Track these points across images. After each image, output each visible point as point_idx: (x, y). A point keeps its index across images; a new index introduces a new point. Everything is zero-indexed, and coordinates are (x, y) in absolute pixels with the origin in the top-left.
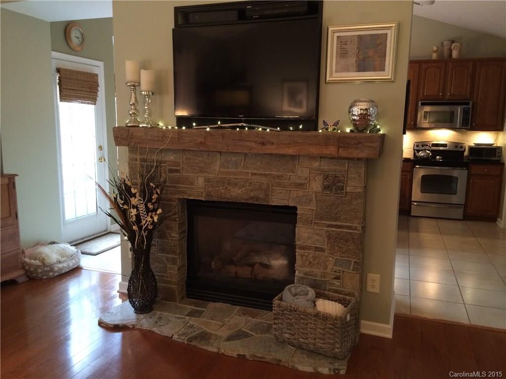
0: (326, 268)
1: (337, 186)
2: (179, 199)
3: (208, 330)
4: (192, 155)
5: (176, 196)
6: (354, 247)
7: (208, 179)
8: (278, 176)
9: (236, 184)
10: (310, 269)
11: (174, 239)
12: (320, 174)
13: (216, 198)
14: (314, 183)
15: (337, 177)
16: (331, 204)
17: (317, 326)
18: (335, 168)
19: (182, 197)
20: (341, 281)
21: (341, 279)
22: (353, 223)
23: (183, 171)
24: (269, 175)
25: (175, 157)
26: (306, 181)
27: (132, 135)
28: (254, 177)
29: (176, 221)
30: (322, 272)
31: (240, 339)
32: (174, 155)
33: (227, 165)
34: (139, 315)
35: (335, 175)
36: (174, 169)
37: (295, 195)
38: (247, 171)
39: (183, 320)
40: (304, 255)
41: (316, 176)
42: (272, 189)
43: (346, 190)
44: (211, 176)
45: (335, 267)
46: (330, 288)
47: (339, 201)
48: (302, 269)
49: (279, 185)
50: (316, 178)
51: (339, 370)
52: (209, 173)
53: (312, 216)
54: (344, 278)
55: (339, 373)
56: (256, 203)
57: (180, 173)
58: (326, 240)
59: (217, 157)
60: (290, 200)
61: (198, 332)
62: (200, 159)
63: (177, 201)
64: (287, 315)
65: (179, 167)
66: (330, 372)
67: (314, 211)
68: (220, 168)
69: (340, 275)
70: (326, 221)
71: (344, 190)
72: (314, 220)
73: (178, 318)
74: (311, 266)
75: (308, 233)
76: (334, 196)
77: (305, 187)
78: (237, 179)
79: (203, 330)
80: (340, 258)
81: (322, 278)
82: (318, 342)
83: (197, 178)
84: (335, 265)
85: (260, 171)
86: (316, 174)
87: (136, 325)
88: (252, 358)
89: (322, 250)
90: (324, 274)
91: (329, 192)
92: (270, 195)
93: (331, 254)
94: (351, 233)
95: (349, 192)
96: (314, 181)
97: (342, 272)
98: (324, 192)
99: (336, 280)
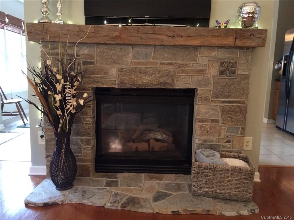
0: (220, 135)
1: (231, 70)
2: (93, 88)
3: (132, 195)
4: (106, 49)
5: (90, 86)
6: (241, 117)
7: (121, 69)
8: (183, 64)
9: (146, 73)
10: (207, 137)
11: (88, 122)
12: (217, 61)
13: (129, 85)
14: (212, 69)
15: (231, 63)
16: (225, 85)
17: (233, 178)
18: (229, 56)
19: (96, 86)
20: (231, 143)
21: (232, 142)
22: (241, 98)
23: (97, 63)
24: (175, 64)
25: (89, 51)
26: (206, 68)
27: (47, 29)
28: (162, 66)
29: (90, 107)
30: (217, 138)
31: (164, 199)
32: (88, 49)
33: (138, 57)
34: (63, 191)
35: (229, 61)
36: (88, 62)
37: (196, 79)
38: (156, 61)
39: (105, 190)
40: (203, 126)
41: (213, 63)
42: (177, 75)
43: (237, 73)
44: (124, 66)
45: (227, 134)
46: (223, 149)
47: (231, 82)
48: (201, 137)
49: (183, 72)
50: (214, 65)
51: (254, 210)
52: (121, 64)
53: (209, 95)
54: (233, 141)
55: (255, 212)
56: (164, 88)
57: (94, 65)
58: (220, 114)
59: (129, 50)
60: (192, 84)
61: (126, 198)
62: (113, 52)
63: (91, 90)
64: (206, 172)
65: (93, 59)
66: (249, 213)
67: (212, 91)
68: (132, 60)
69: (231, 139)
70: (221, 98)
71: (236, 73)
72: (211, 99)
73: (100, 189)
74: (208, 134)
75: (206, 109)
76: (228, 78)
77: (205, 73)
78: (147, 68)
79: (129, 196)
80: (231, 126)
81: (217, 143)
82: (234, 191)
83: (111, 68)
84: (227, 132)
85: (167, 61)
86: (213, 62)
87: (65, 201)
88: (184, 212)
89: (216, 121)
90: (219, 140)
91: (224, 76)
92: (176, 80)
93: (223, 124)
94: (239, 106)
95: (239, 75)
96: (212, 67)
97: (232, 136)
98: (220, 76)
99: (227, 143)
